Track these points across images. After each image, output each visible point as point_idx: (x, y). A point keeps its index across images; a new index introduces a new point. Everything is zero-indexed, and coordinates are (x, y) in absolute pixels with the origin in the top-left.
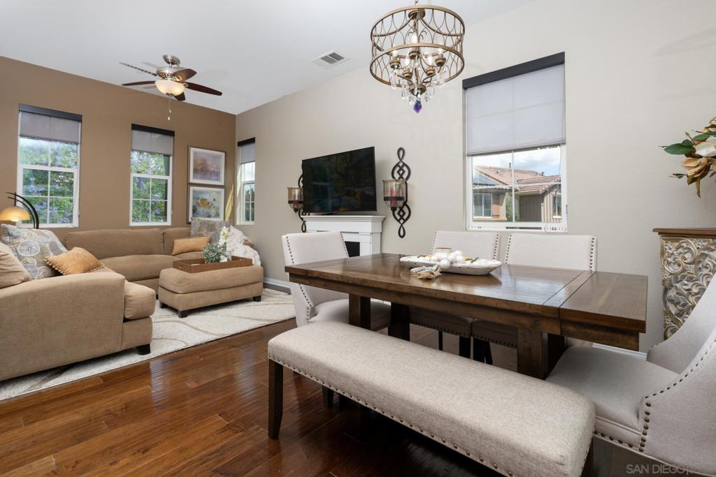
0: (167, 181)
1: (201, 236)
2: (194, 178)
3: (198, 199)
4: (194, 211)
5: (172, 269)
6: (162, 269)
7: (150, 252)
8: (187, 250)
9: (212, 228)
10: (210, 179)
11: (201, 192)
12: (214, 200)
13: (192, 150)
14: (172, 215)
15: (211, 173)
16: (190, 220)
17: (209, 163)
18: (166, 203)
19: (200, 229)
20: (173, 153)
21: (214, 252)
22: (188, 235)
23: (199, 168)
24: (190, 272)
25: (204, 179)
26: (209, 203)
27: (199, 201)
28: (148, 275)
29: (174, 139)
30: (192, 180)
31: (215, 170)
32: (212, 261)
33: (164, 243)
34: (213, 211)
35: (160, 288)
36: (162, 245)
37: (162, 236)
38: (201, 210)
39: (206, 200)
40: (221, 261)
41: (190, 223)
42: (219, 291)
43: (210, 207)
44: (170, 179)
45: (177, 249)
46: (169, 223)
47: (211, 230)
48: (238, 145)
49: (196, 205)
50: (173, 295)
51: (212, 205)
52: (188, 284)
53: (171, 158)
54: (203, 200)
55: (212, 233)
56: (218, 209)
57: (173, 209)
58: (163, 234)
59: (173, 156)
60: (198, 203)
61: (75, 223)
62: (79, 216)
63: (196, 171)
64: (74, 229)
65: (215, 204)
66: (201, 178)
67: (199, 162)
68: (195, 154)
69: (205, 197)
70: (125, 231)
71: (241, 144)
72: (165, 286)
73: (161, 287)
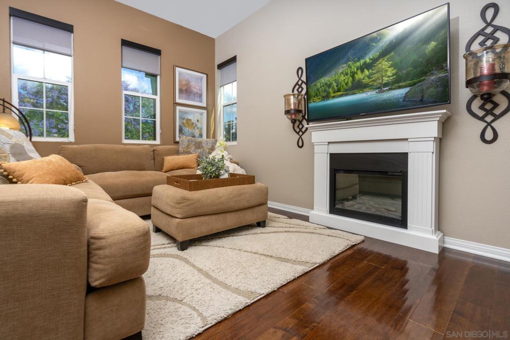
0: (155, 100)
1: (189, 153)
2: (179, 98)
3: (184, 119)
4: (181, 131)
5: (166, 186)
6: (154, 186)
7: (141, 168)
8: (176, 167)
9: (199, 145)
10: (193, 100)
11: (186, 113)
12: (198, 121)
13: (178, 69)
14: (161, 134)
15: (194, 94)
16: (178, 139)
17: (193, 84)
18: (155, 122)
19: (188, 146)
20: (161, 73)
21: (213, 165)
22: (177, 153)
23: (184, 88)
24: (190, 190)
25: (188, 100)
26: (193, 124)
27: (185, 121)
28: (140, 192)
29: (160, 58)
30: (178, 100)
31: (199, 92)
32: (211, 176)
33: (155, 160)
34: (197, 133)
35: (152, 208)
36: (152, 161)
37: (152, 153)
38: (186, 129)
39: (191, 120)
40: (222, 177)
41: (177, 143)
42: (223, 215)
43: (194, 128)
44: (158, 98)
45: (167, 165)
46: (158, 142)
47: (199, 148)
48: (218, 68)
49: (182, 125)
50: (169, 219)
51: (196, 125)
52: (188, 206)
53: (158, 77)
54: (188, 120)
55: (199, 150)
56: (201, 129)
57: (161, 128)
58: (154, 151)
59: (160, 75)
60: (183, 123)
61: (71, 138)
62: (74, 130)
63: (181, 91)
64: (70, 143)
65: (199, 125)
66: (186, 99)
67: (184, 82)
68: (180, 74)
69: (190, 117)
70: (118, 147)
71: (221, 66)
72: (159, 206)
73: (154, 206)
